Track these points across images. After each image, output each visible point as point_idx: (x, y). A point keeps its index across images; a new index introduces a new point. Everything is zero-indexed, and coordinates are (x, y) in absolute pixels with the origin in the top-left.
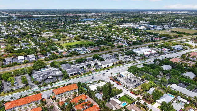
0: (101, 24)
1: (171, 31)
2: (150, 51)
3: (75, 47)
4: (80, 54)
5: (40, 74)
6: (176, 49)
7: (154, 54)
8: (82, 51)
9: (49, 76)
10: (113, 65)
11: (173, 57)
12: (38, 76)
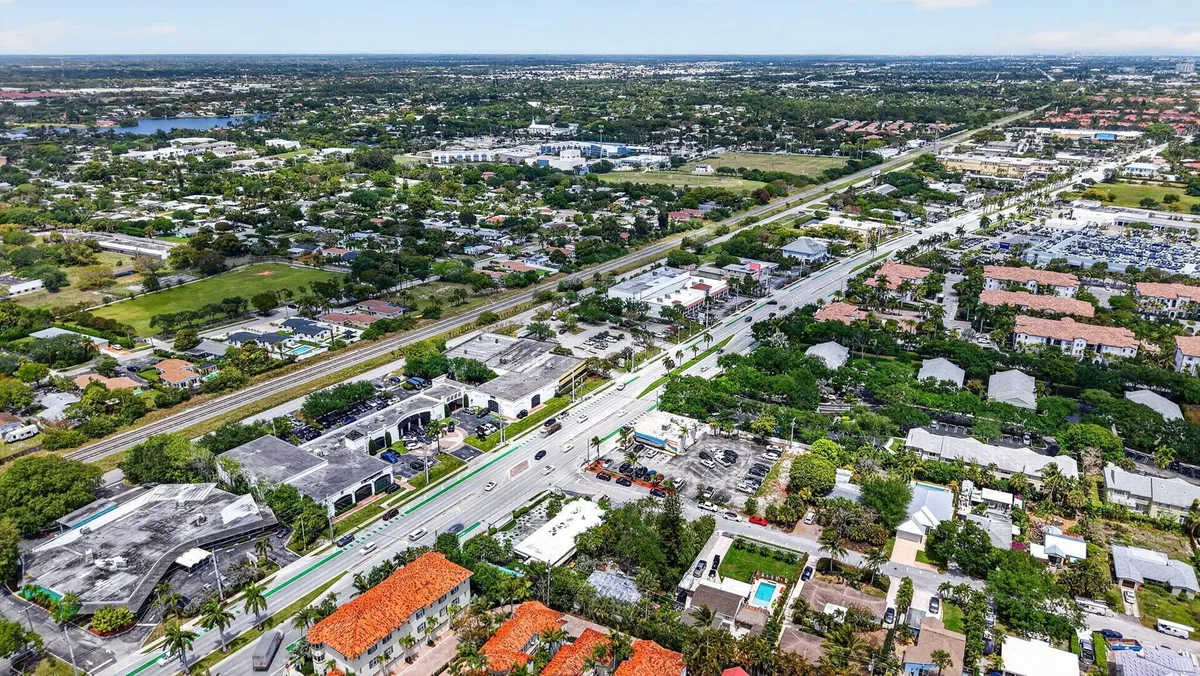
0: (294, 149)
1: (719, 170)
2: (696, 287)
3: (219, 316)
4: (292, 360)
5: (95, 556)
6: (802, 258)
7: (722, 295)
8: (297, 338)
9: (178, 553)
10: (557, 395)
11: (821, 301)
12: (83, 573)
